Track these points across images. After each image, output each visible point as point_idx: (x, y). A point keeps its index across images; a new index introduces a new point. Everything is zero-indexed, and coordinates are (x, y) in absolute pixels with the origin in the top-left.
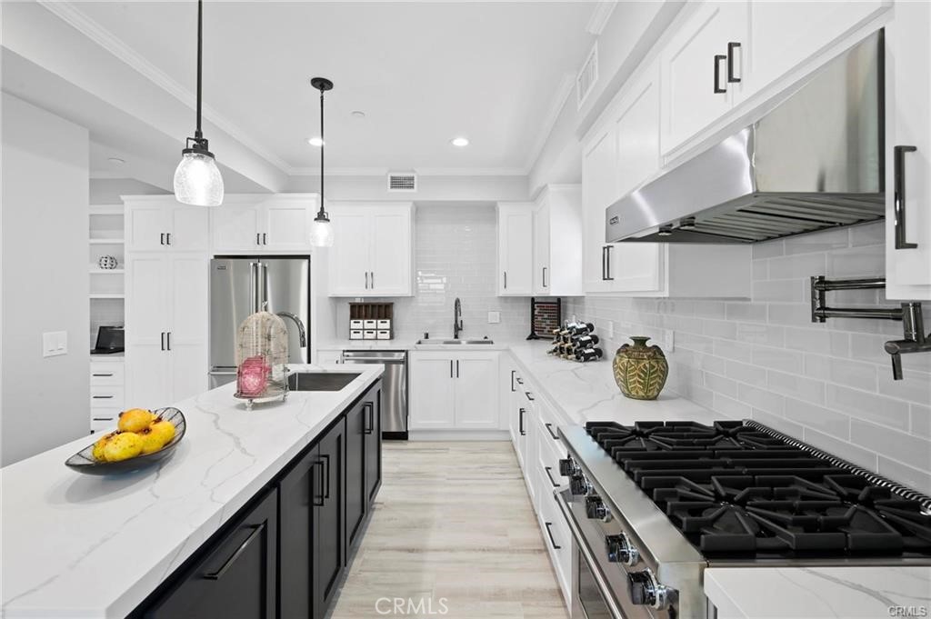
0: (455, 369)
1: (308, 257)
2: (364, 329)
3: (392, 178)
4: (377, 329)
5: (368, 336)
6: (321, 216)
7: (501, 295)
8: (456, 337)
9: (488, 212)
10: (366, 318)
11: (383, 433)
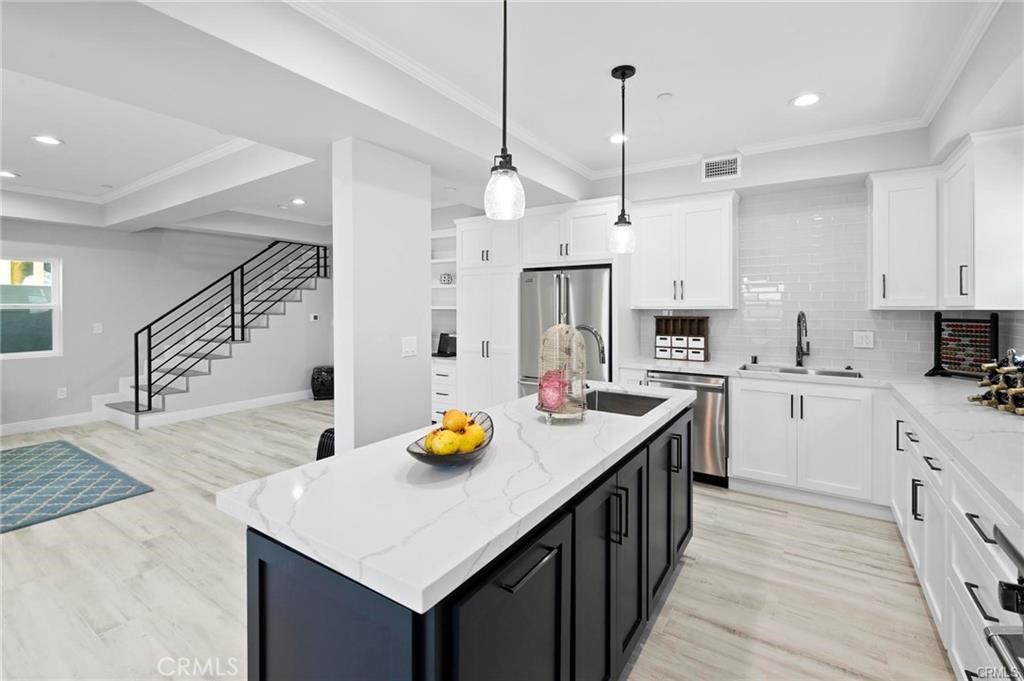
0: (797, 407)
1: (609, 266)
2: (671, 347)
3: (707, 165)
4: (688, 348)
5: (677, 355)
6: (622, 220)
7: (875, 308)
8: (799, 364)
9: (857, 189)
10: (674, 334)
11: (695, 473)
